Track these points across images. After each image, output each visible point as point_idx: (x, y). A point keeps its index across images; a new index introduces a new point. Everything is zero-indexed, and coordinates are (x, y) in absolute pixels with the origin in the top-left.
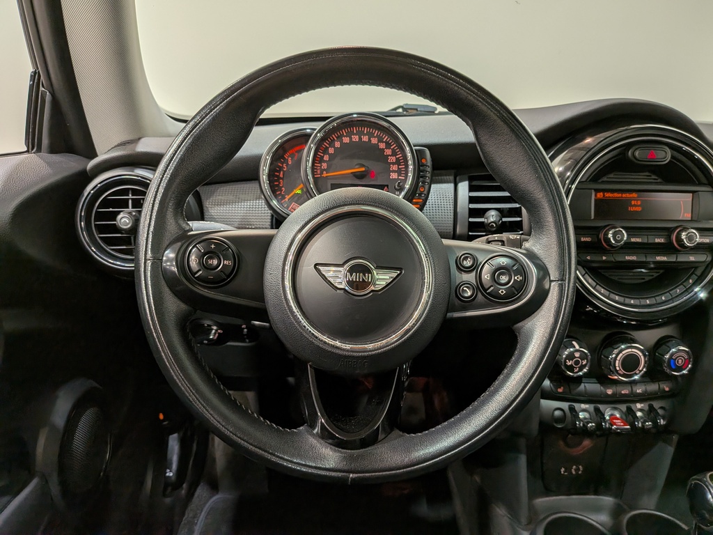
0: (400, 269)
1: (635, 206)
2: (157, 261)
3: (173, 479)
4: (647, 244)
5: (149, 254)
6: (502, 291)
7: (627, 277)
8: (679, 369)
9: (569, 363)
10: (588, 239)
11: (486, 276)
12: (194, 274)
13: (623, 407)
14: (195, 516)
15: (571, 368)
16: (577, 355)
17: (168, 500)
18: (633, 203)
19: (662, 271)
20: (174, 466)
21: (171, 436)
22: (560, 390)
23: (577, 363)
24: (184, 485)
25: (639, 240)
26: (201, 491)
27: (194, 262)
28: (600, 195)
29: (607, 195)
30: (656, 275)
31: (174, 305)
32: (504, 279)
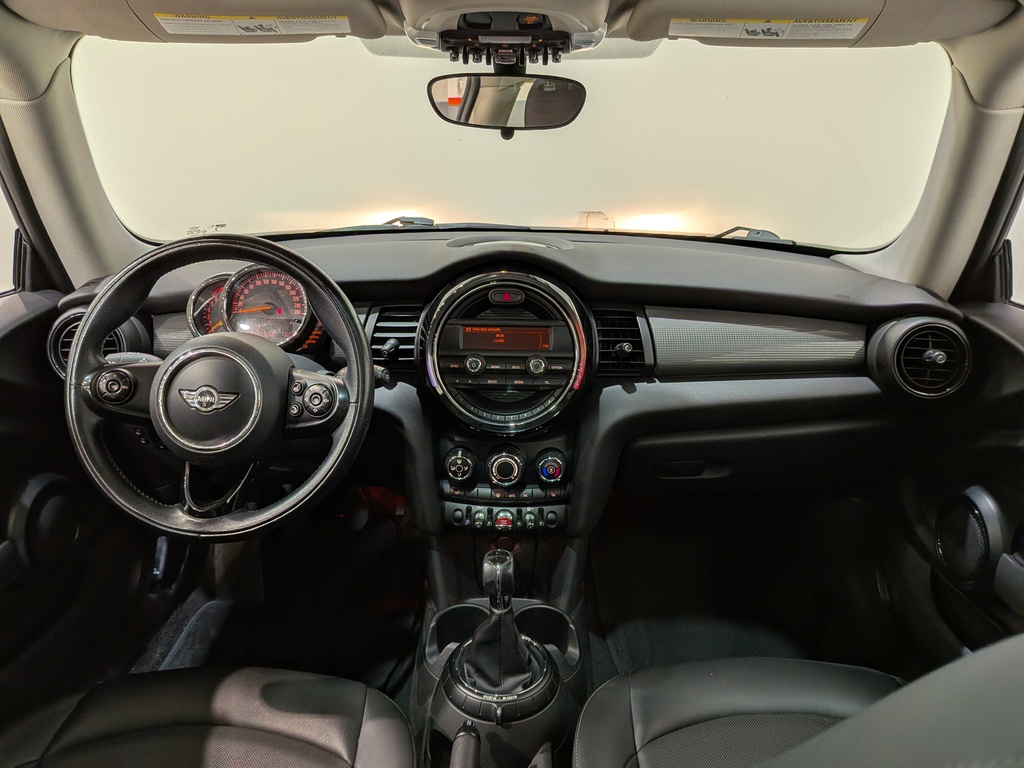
0: (238, 394)
1: (499, 338)
2: (78, 385)
3: (160, 577)
4: (506, 370)
5: (73, 380)
6: (315, 410)
7: (502, 397)
8: (550, 476)
9: (453, 469)
10: (456, 366)
11: (307, 399)
12: (102, 394)
13: (514, 510)
14: (187, 618)
15: (455, 473)
16: (459, 462)
17: (153, 596)
18: (497, 336)
19: (532, 393)
20: (162, 565)
21: (159, 538)
22: (457, 493)
23: (459, 468)
24: (173, 586)
25: (497, 367)
26: (195, 596)
27: (102, 386)
28: (469, 329)
29: (475, 329)
30: (527, 396)
31: (93, 419)
32: (316, 401)
